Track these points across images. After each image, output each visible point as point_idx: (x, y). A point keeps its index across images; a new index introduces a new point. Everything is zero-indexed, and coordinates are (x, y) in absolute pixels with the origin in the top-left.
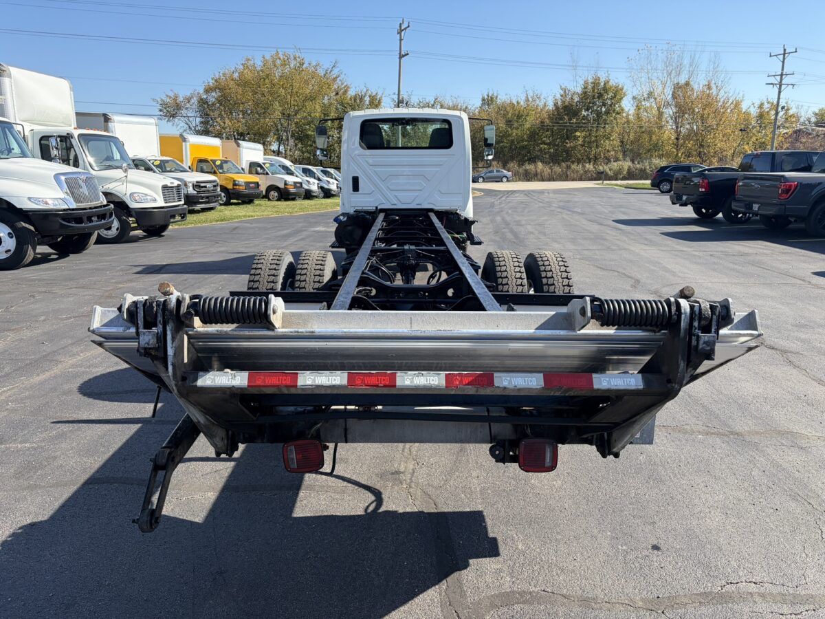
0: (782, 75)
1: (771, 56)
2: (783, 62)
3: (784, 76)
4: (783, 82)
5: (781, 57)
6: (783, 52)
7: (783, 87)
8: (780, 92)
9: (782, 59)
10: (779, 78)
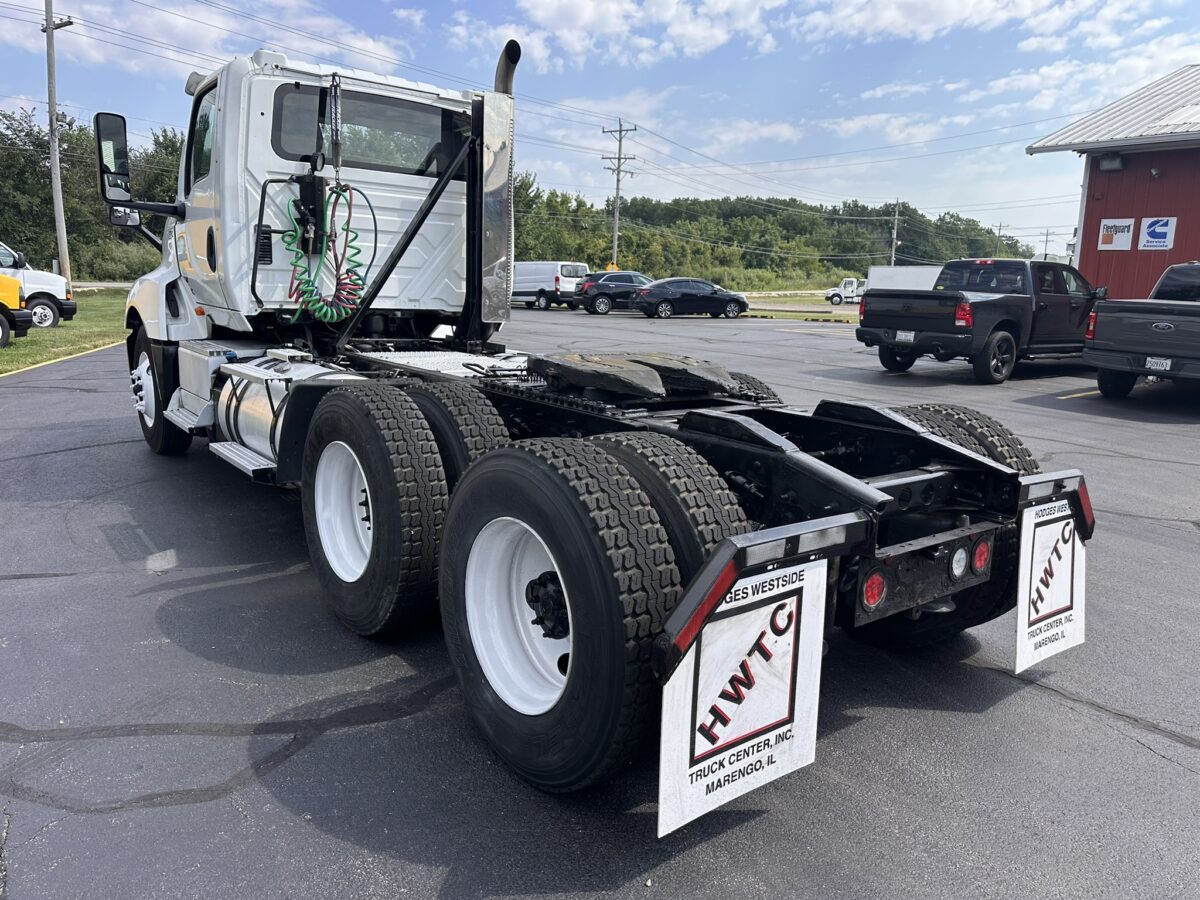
0: (619, 159)
2: (620, 141)
3: (622, 161)
4: (622, 168)
5: (617, 135)
6: (618, 128)
7: (622, 174)
8: (618, 181)
9: (618, 138)
10: (616, 162)
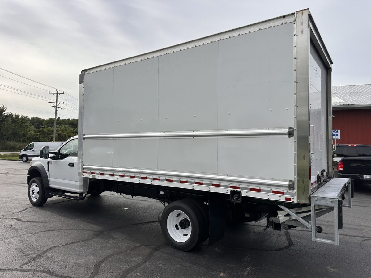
1: (49, 93)
3: (58, 104)
6: (56, 92)
7: (58, 108)
8: (56, 111)
9: (56, 96)
10: (55, 104)
